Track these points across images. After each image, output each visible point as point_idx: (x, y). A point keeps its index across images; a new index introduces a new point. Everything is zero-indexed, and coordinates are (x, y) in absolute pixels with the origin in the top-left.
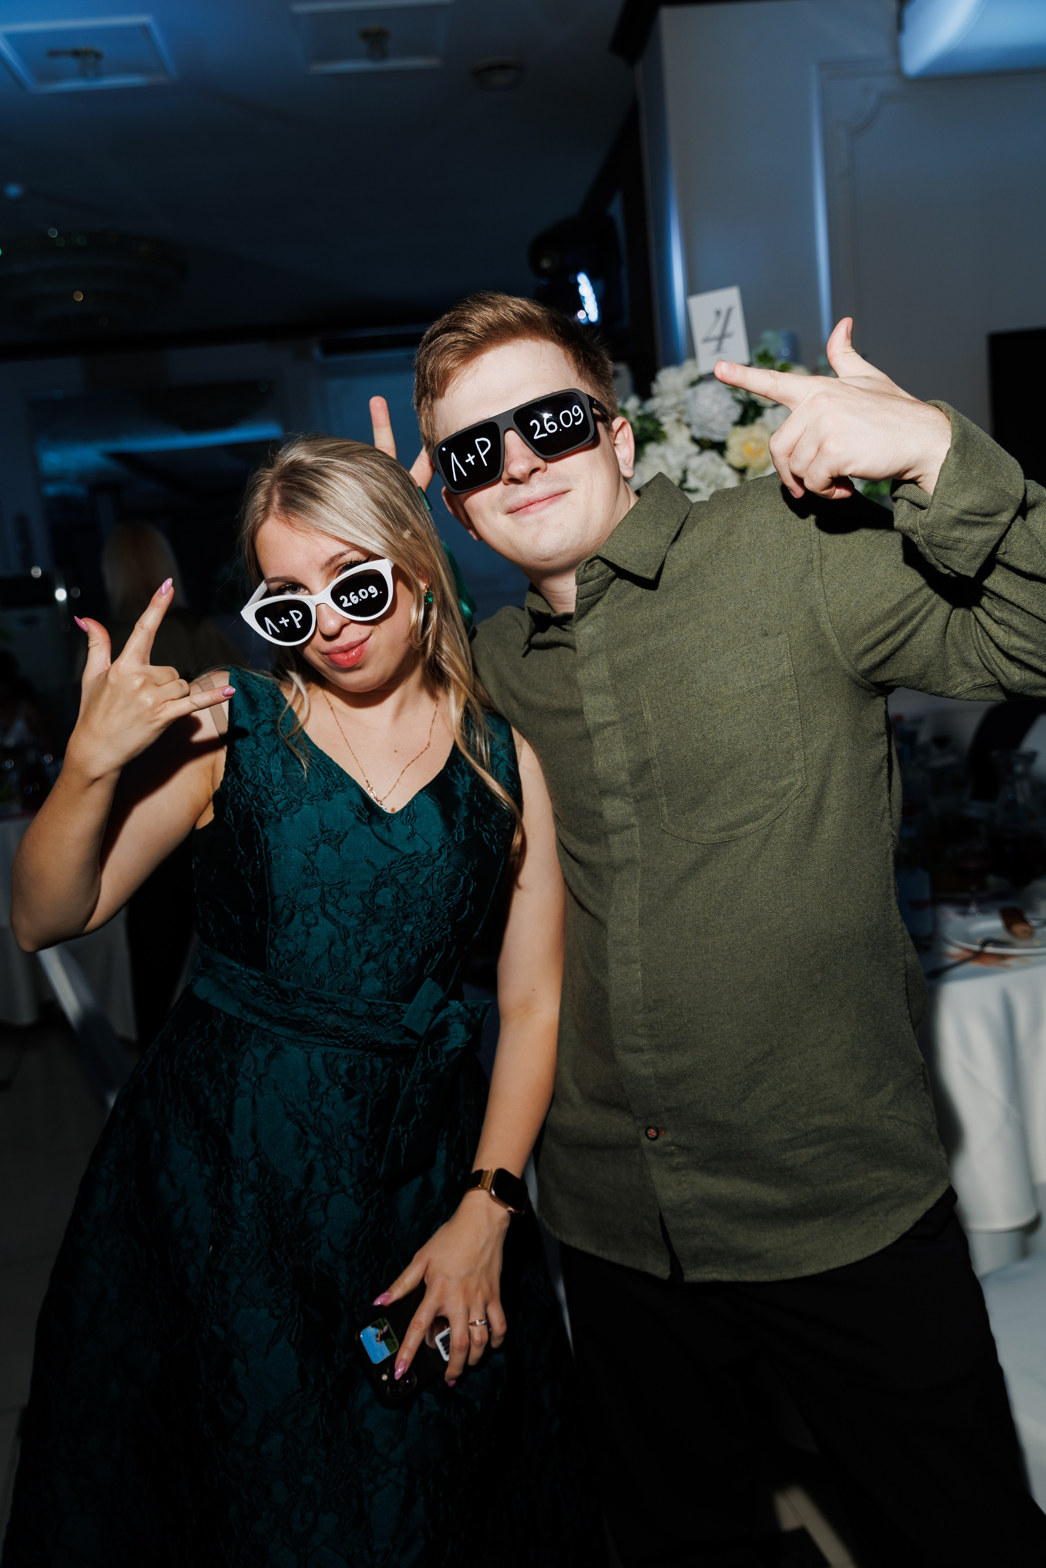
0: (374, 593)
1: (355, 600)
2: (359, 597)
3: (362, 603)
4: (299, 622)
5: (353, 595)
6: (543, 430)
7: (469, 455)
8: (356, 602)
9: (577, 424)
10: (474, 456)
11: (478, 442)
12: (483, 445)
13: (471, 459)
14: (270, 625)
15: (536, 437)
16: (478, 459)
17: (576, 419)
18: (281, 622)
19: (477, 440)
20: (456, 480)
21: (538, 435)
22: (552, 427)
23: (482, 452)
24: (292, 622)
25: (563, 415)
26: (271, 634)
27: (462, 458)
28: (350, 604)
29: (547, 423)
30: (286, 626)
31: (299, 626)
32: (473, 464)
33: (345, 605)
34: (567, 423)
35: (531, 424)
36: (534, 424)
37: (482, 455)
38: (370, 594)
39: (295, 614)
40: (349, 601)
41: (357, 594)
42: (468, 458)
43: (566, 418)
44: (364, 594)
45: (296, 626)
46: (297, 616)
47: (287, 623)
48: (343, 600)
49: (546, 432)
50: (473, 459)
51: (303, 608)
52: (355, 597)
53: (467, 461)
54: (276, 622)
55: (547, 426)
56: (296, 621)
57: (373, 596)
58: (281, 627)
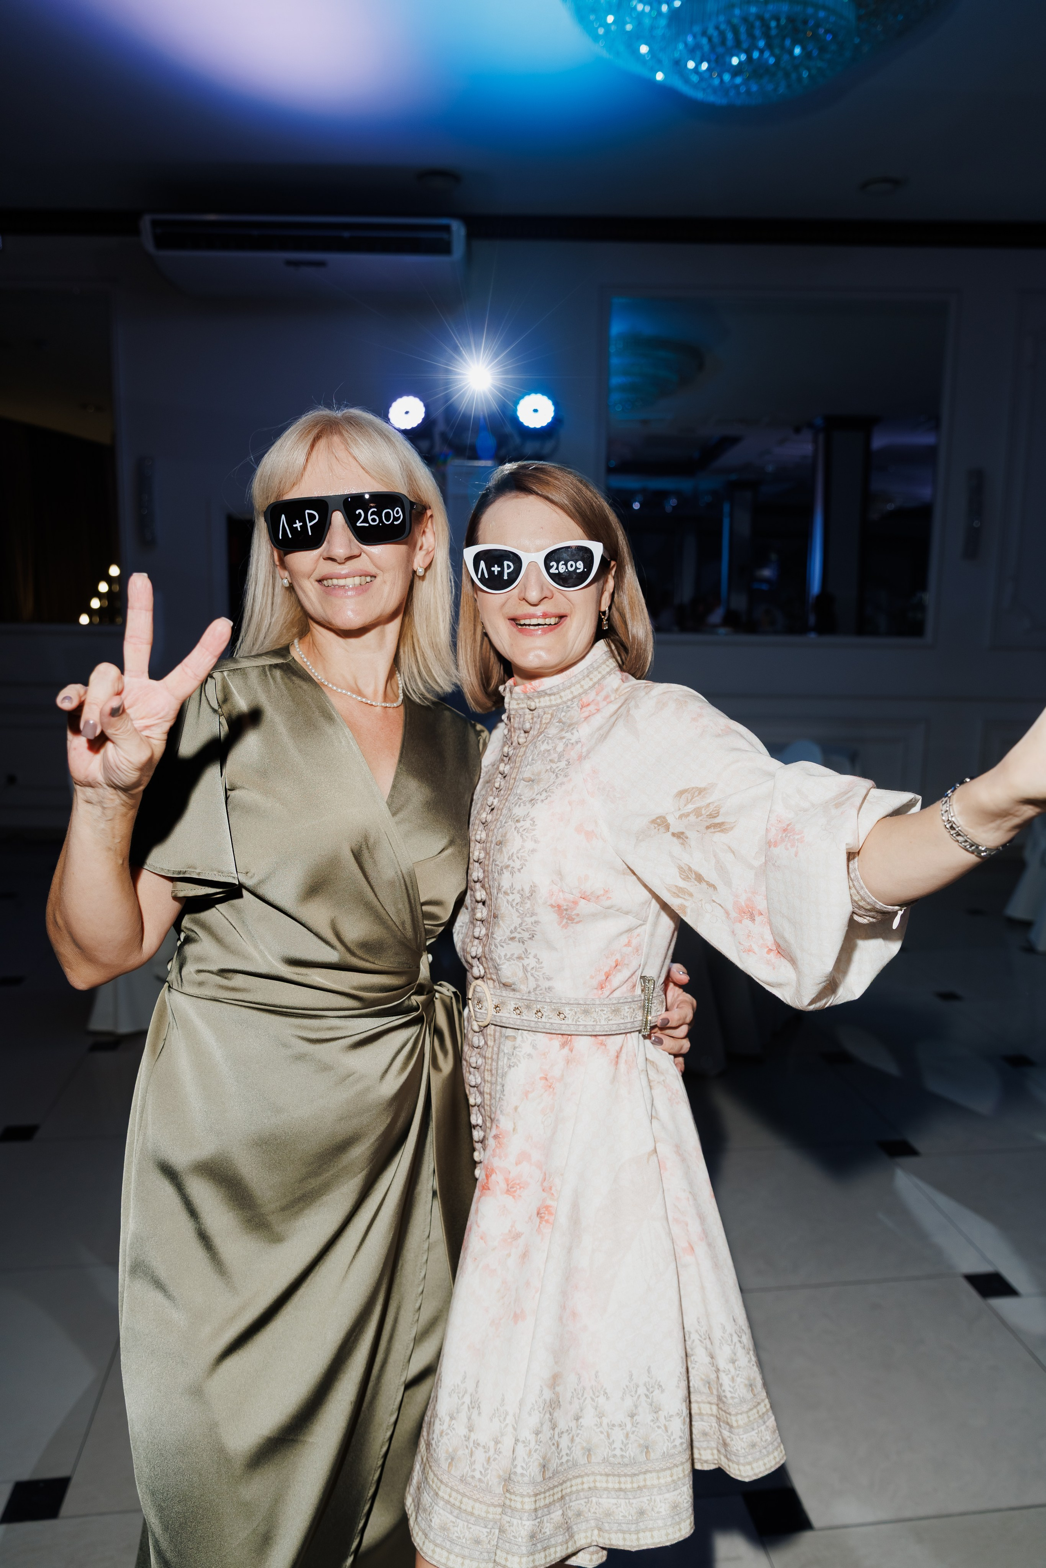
4: (508, 573)
6: (366, 520)
7: (297, 521)
9: (395, 523)
10: (301, 524)
11: (308, 513)
12: (312, 517)
13: (298, 525)
14: (483, 568)
15: (358, 524)
16: (304, 527)
17: (396, 519)
18: (492, 569)
19: (307, 511)
20: (281, 538)
21: (360, 523)
22: (374, 520)
23: (310, 522)
24: (501, 573)
25: (386, 513)
26: (480, 577)
27: (290, 522)
29: (371, 516)
30: (496, 573)
31: (506, 577)
32: (299, 530)
34: (388, 521)
35: (357, 512)
36: (360, 513)
37: (309, 525)
39: (508, 565)
41: (565, 564)
42: (296, 523)
43: (388, 516)
44: (571, 566)
46: (509, 567)
47: (498, 571)
48: (553, 566)
49: (368, 522)
50: (300, 526)
51: (516, 560)
52: (564, 567)
53: (294, 526)
54: (488, 567)
55: (370, 518)
56: (506, 571)
57: (579, 570)
58: (491, 574)
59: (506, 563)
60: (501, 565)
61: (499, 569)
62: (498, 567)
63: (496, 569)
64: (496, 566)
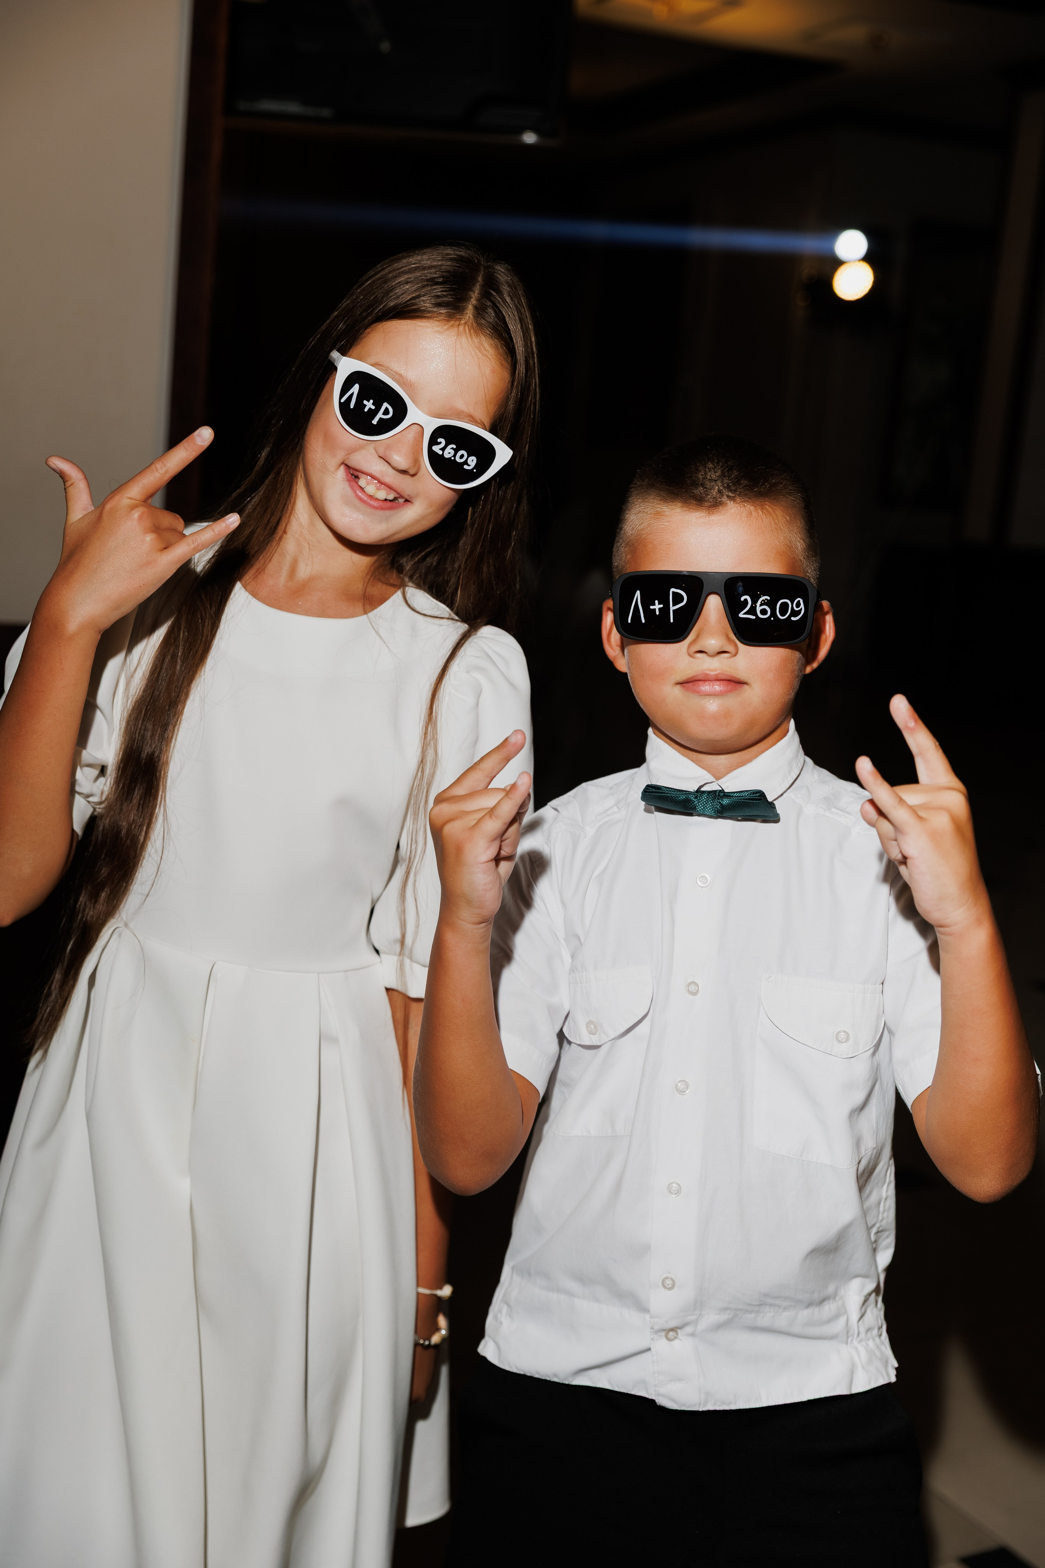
0: (469, 465)
1: (449, 453)
2: (455, 456)
4: (381, 418)
5: (452, 448)
8: (447, 455)
14: (352, 394)
18: (365, 402)
24: (372, 413)
26: (342, 401)
28: (440, 452)
31: (375, 422)
33: (436, 449)
38: (466, 463)
39: (387, 409)
40: (443, 449)
41: (456, 451)
44: (462, 457)
45: (373, 419)
46: (386, 412)
47: (370, 409)
48: (440, 443)
52: (453, 452)
54: (361, 397)
56: (380, 415)
58: (360, 405)
59: (385, 405)
60: (378, 406)
61: (373, 407)
63: (369, 405)
64: (371, 401)
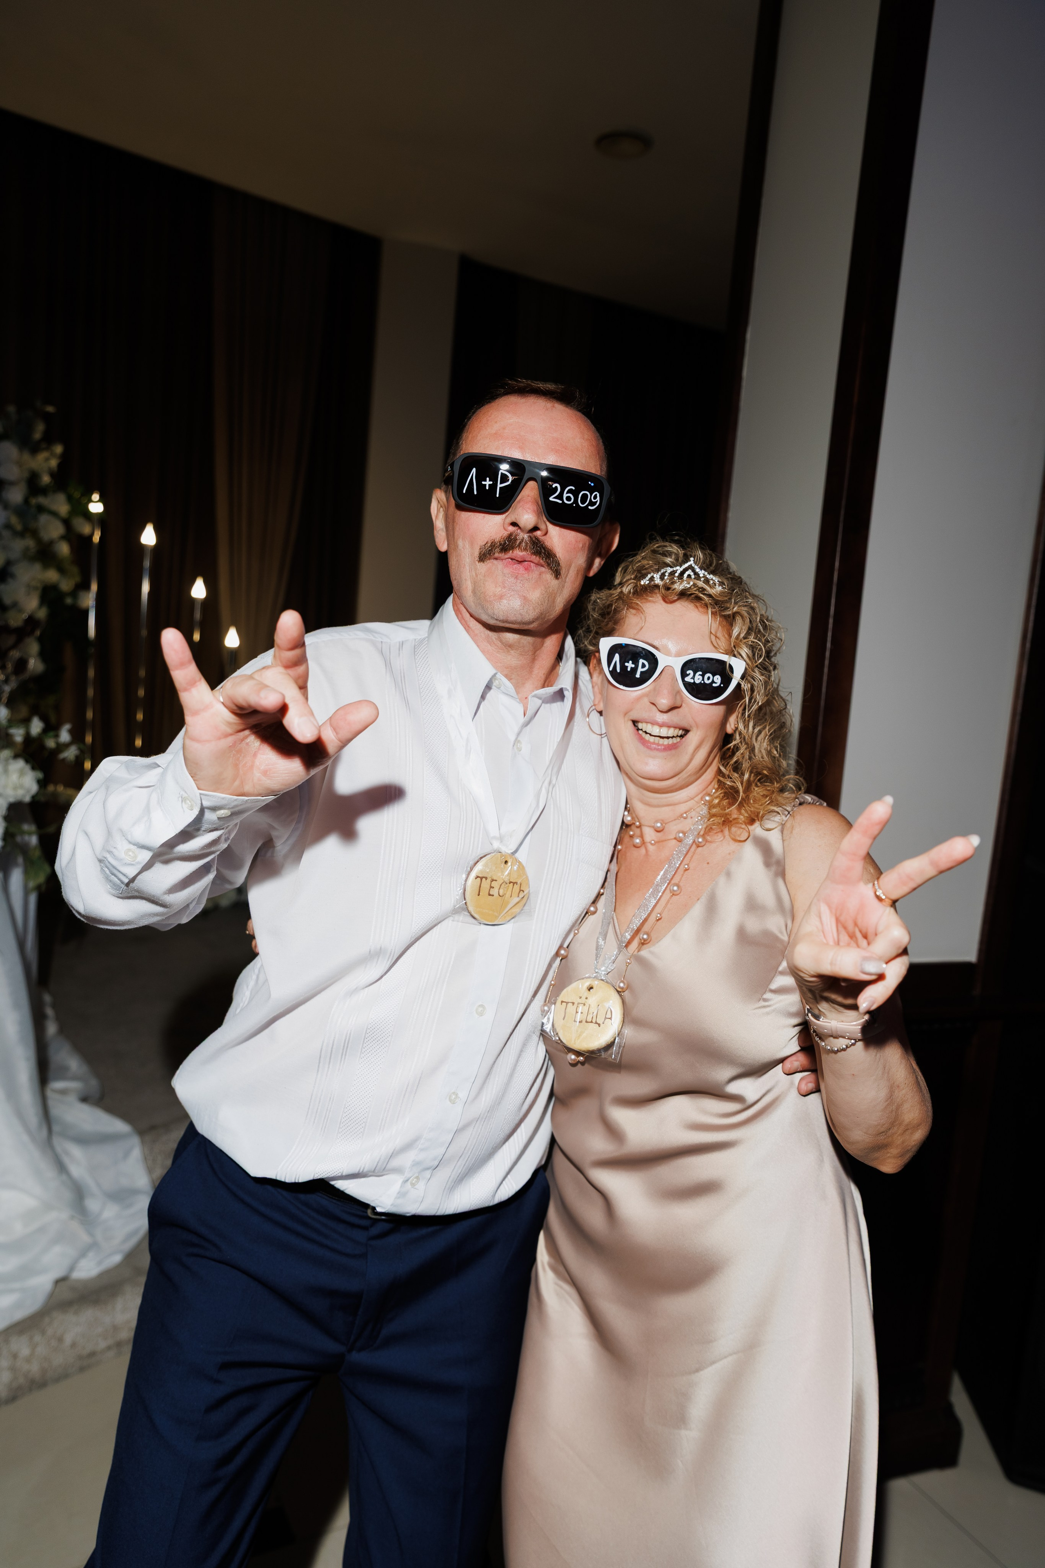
3: (703, 685)
6: (560, 496)
7: (488, 479)
9: (588, 507)
10: (491, 483)
11: (502, 473)
12: (505, 478)
13: (488, 483)
15: (550, 498)
16: (493, 487)
17: (591, 504)
20: (464, 492)
21: (553, 497)
22: (568, 499)
23: (500, 484)
27: (480, 478)
29: (567, 493)
30: (629, 669)
32: (487, 488)
35: (555, 486)
37: (499, 486)
42: (486, 481)
43: (584, 498)
49: (561, 499)
50: (489, 485)
51: (653, 661)
55: (565, 496)
57: (714, 685)
62: (632, 663)
